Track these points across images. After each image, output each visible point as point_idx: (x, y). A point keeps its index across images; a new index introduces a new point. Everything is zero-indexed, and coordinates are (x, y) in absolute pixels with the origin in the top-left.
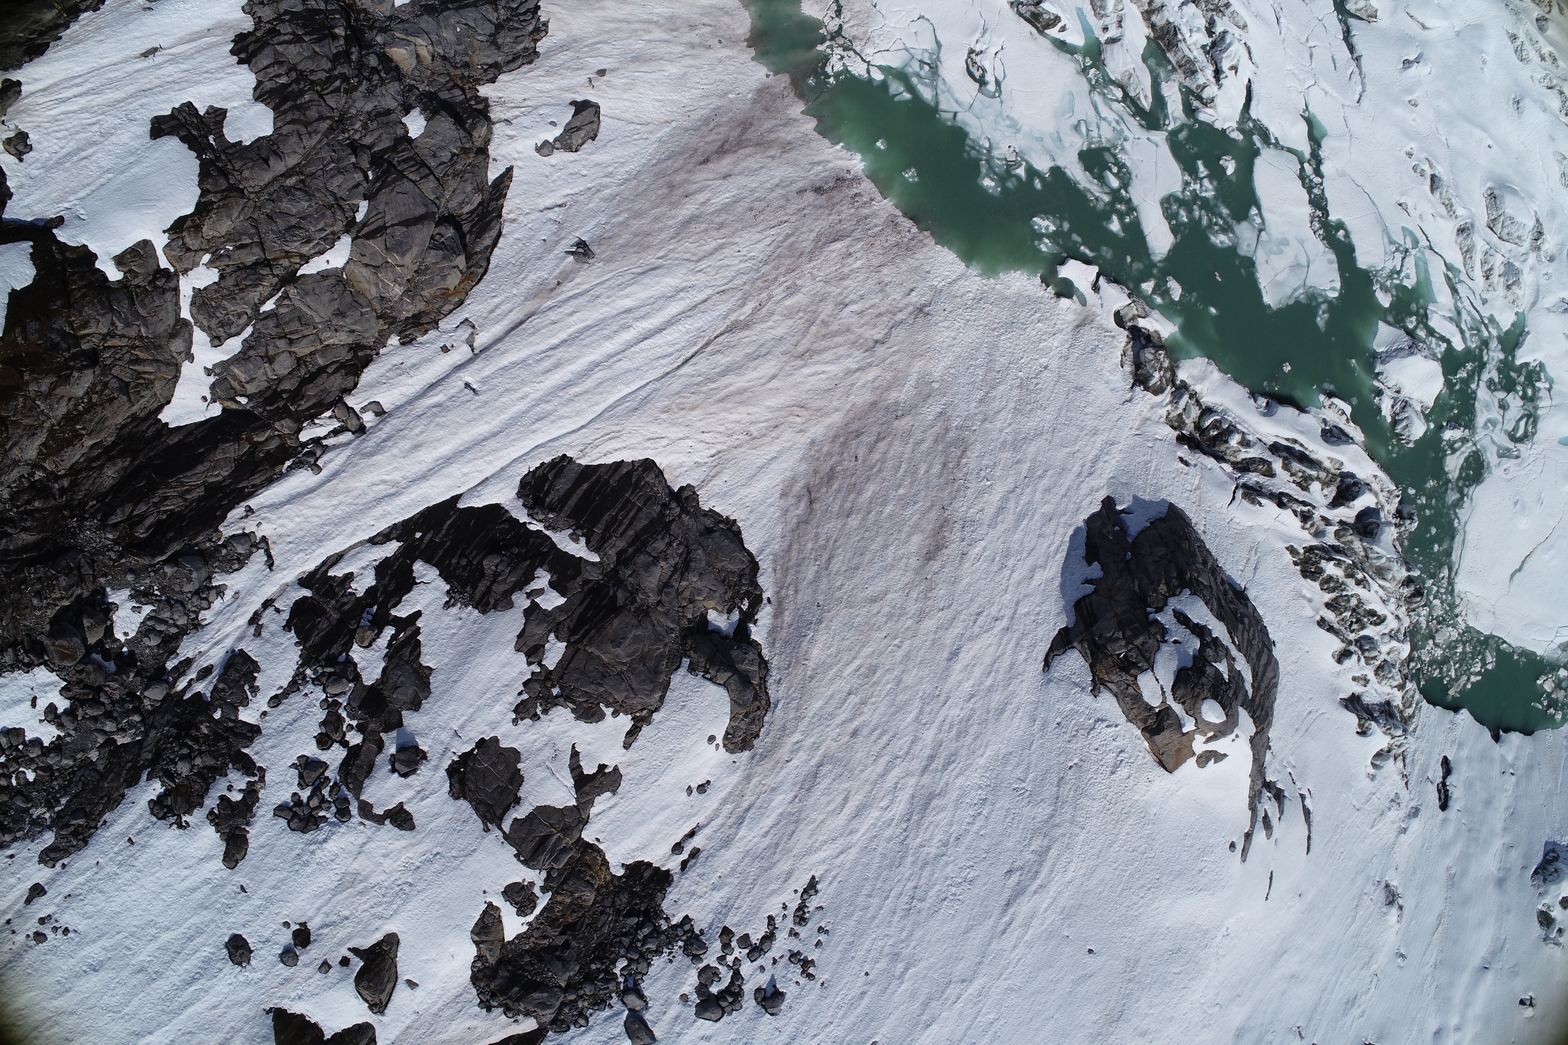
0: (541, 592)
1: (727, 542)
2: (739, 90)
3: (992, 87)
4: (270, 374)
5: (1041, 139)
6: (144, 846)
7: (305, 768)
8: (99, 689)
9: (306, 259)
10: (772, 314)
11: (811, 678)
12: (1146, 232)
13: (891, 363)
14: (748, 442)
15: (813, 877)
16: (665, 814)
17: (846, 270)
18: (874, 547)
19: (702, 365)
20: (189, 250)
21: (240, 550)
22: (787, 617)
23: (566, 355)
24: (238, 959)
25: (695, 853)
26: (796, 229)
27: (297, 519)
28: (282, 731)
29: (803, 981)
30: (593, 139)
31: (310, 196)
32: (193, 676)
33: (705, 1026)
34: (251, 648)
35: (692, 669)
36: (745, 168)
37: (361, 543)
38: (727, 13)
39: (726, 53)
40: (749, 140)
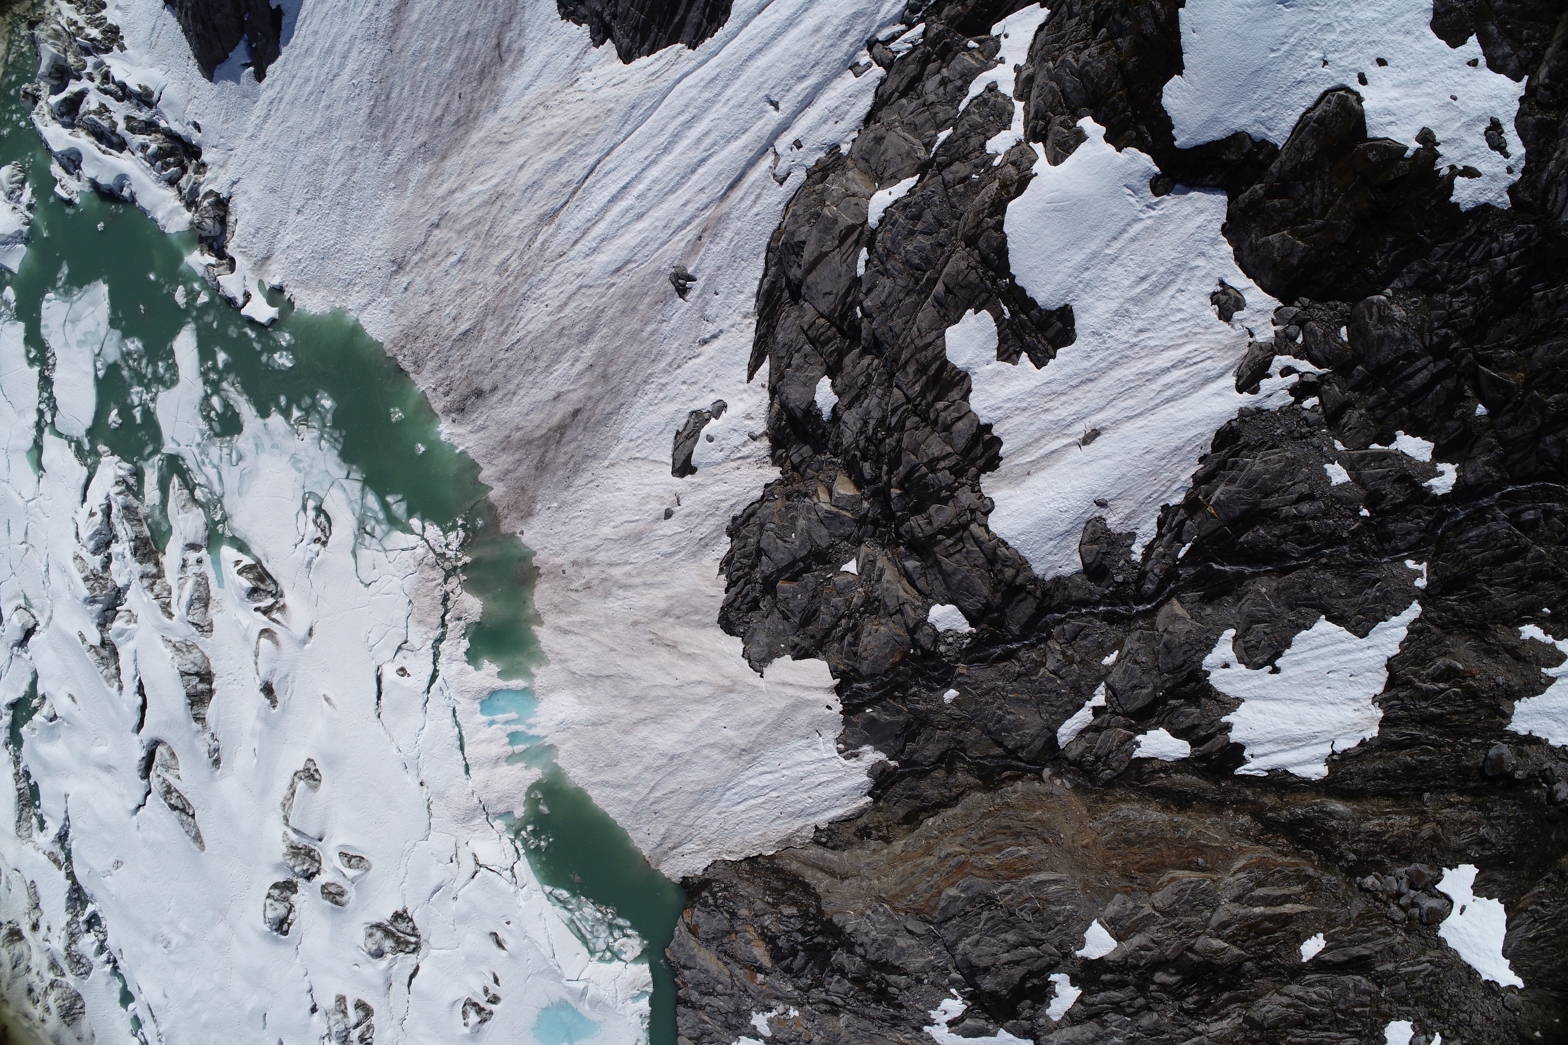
2: (549, 513)
3: (311, 504)
5: (274, 446)
9: (912, 192)
10: (520, 237)
12: (196, 351)
13: (426, 204)
17: (458, 301)
19: (578, 168)
20: (1013, 163)
23: (691, 154)
26: (498, 342)
30: (678, 433)
31: (907, 262)
36: (541, 411)
38: (556, 606)
39: (559, 560)
40: (539, 447)
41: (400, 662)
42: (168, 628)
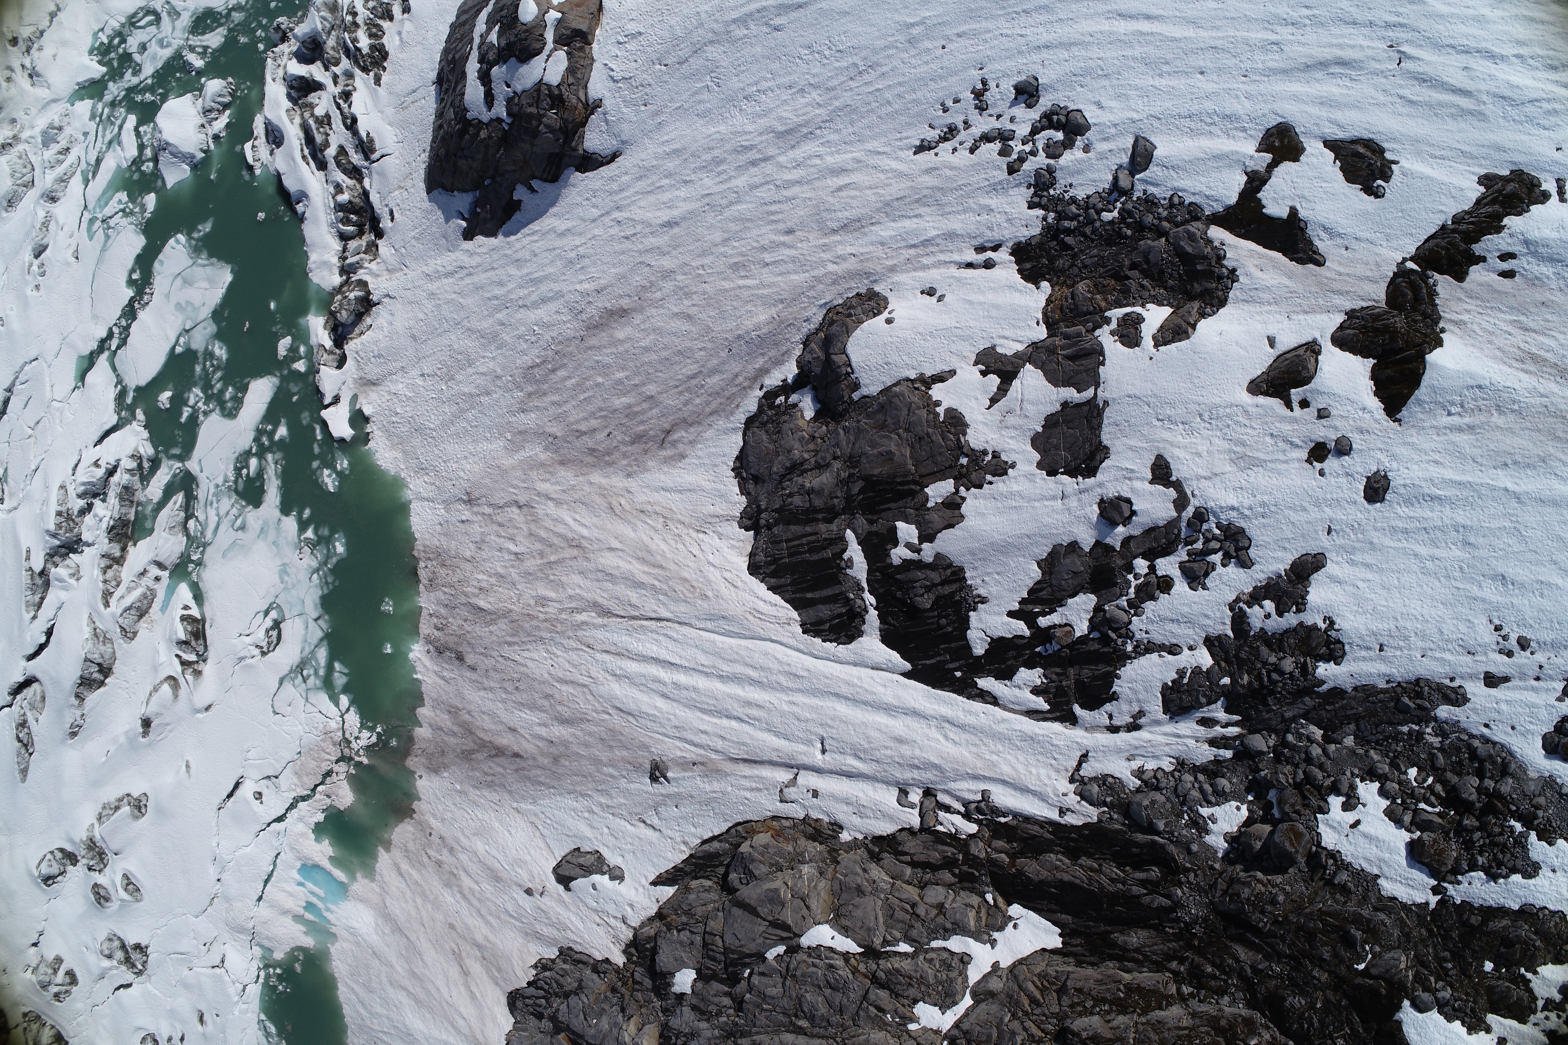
0: (909, 546)
1: (751, 459)
2: (450, 786)
3: (273, 614)
4: (951, 898)
5: (274, 543)
6: (1374, 634)
7: (1198, 577)
8: (1297, 786)
9: (846, 956)
10: (570, 597)
11: (782, 301)
13: (524, 481)
14: (672, 519)
15: (915, 153)
16: (973, 297)
17: (493, 580)
18: (654, 357)
19: (651, 606)
21: (1095, 789)
22: (760, 363)
24: (1383, 482)
25: (980, 249)
26: (500, 644)
27: (1034, 771)
28: (1190, 622)
29: (992, 84)
30: (578, 850)
31: (800, 1000)
32: (1218, 728)
33: (1092, 115)
34: (1155, 707)
35: (856, 386)
36: (495, 724)
37: (1005, 708)
38: (407, 851)
39: (433, 823)
40: (474, 742)
41: (262, 786)
42: (99, 614)
